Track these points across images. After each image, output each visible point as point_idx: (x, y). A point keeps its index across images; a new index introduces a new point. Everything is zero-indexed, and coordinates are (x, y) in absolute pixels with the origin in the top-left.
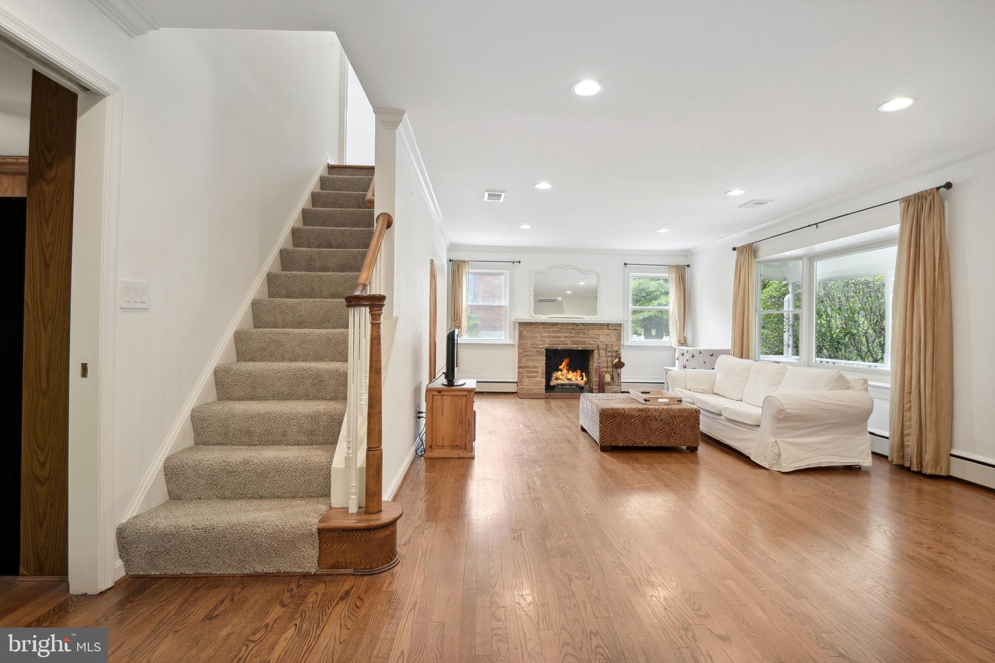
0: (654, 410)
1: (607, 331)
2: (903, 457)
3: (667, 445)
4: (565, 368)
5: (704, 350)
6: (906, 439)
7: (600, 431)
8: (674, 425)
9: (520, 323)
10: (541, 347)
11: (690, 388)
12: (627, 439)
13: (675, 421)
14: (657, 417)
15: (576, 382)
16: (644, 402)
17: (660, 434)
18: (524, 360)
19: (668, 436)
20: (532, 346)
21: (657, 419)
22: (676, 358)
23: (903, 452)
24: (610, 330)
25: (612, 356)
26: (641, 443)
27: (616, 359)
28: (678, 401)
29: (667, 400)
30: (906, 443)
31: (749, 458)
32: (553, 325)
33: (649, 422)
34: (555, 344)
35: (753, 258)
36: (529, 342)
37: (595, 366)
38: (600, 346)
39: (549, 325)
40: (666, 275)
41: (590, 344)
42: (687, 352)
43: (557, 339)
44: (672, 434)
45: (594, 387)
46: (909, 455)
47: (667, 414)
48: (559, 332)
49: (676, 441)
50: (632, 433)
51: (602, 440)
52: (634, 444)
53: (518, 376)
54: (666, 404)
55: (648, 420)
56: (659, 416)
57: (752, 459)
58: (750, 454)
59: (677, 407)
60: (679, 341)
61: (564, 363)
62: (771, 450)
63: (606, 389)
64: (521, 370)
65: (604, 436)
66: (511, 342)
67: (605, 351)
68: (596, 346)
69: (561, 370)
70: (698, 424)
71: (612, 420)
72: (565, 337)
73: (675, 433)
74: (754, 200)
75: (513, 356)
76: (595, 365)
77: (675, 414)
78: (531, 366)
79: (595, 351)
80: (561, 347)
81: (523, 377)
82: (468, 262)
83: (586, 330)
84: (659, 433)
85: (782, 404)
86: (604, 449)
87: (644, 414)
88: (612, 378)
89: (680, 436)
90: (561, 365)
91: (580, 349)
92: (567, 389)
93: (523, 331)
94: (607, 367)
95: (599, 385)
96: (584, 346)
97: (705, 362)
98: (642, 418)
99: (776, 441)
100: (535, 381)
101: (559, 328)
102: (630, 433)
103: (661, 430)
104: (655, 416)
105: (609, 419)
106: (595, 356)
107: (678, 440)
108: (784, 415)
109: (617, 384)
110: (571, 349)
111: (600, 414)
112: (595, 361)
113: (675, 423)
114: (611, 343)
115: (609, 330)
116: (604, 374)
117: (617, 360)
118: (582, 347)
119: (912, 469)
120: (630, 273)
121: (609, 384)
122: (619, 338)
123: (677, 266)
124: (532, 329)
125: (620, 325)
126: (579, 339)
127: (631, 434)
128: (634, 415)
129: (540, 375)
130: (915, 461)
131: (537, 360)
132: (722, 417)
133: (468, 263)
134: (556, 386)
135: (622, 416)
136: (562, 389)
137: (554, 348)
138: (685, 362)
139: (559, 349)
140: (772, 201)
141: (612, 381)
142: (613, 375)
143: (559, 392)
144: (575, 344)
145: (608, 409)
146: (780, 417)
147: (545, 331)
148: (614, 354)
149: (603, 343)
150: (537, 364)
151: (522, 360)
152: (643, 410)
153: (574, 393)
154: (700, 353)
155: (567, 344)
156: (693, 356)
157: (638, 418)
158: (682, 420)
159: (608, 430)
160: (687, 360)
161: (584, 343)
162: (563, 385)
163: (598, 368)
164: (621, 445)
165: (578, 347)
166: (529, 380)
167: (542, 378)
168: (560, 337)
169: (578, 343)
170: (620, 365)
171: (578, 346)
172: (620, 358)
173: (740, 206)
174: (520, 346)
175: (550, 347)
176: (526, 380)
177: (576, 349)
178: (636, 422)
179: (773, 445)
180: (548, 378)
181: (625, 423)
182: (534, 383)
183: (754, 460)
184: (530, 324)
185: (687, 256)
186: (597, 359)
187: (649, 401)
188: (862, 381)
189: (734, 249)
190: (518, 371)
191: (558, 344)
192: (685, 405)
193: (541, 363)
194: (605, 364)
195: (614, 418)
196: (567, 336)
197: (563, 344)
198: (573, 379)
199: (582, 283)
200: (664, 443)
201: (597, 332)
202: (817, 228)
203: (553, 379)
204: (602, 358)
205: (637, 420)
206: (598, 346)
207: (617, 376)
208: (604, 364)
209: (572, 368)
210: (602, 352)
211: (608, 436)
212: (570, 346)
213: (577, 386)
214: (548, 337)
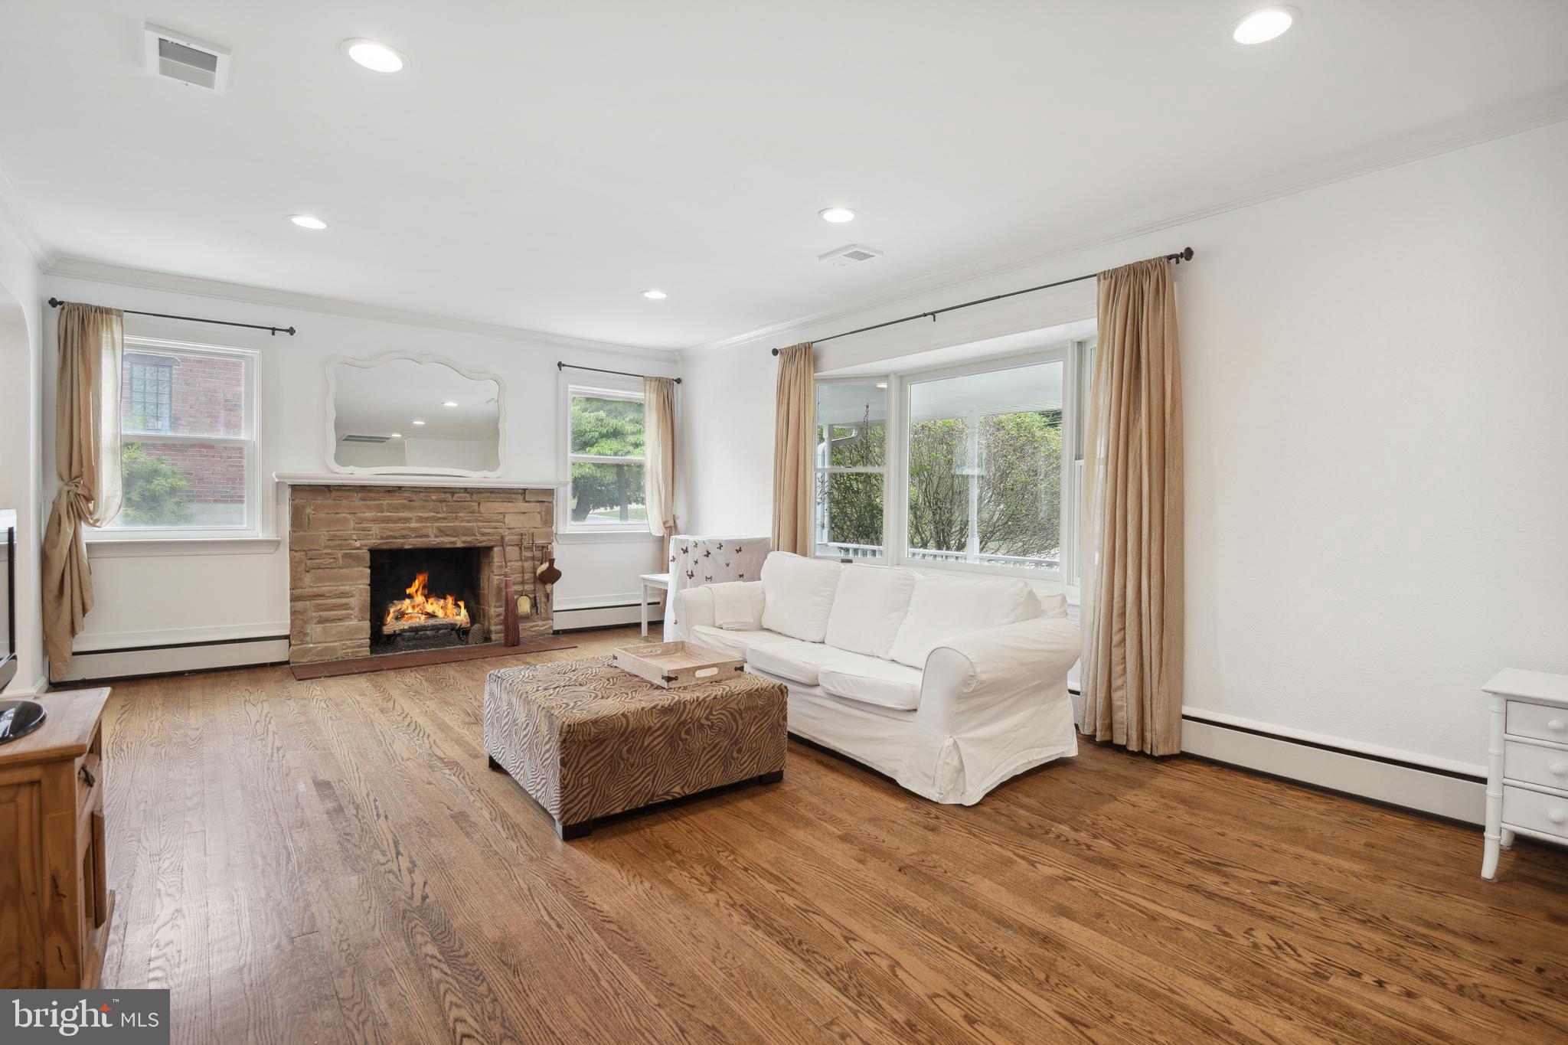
0: (696, 703)
1: (523, 506)
2: (1110, 727)
3: (724, 784)
4: (419, 593)
5: (726, 541)
6: (1116, 696)
7: (564, 787)
8: (739, 732)
9: (295, 488)
10: (358, 544)
11: (721, 623)
12: (633, 793)
13: (740, 722)
14: (703, 721)
15: (447, 621)
16: (665, 684)
17: (708, 760)
18: (308, 579)
19: (726, 761)
20: (332, 543)
21: (702, 725)
22: (671, 558)
23: (1111, 719)
24: (529, 502)
25: (533, 558)
26: (667, 793)
27: (541, 564)
28: (736, 669)
29: (714, 671)
30: (1116, 703)
31: (892, 782)
32: (389, 491)
33: (684, 736)
34: (395, 538)
35: (812, 370)
36: (323, 534)
37: (495, 582)
38: (507, 538)
39: (378, 492)
40: (638, 395)
41: (483, 534)
42: (696, 545)
43: (401, 525)
44: (735, 754)
45: (493, 628)
46: (1123, 723)
47: (724, 708)
48: (404, 507)
49: (743, 767)
50: (647, 772)
51: (566, 812)
52: (651, 799)
53: (291, 620)
54: (715, 681)
55: (683, 733)
56: (707, 718)
57: (902, 783)
58: (895, 771)
59: (738, 685)
60: (664, 523)
61: (417, 582)
62: (947, 763)
63: (520, 628)
64: (300, 605)
65: (572, 801)
66: (271, 536)
67: (517, 548)
68: (499, 538)
69: (410, 597)
70: (785, 718)
71: (596, 752)
72: (420, 519)
73: (739, 751)
74: (854, 245)
75: (276, 571)
76: (496, 580)
77: (740, 705)
78: (330, 592)
79: (495, 549)
80: (410, 543)
81: (306, 623)
82: (120, 313)
83: (473, 504)
84: (707, 757)
85: (972, 663)
86: (573, 833)
87: (672, 720)
88: (534, 605)
89: (750, 756)
90: (410, 586)
91: (459, 545)
92: (428, 637)
93: (304, 507)
94: (523, 583)
95: (505, 622)
96: (469, 539)
97: (728, 565)
98: (669, 731)
99: (955, 744)
100: (340, 629)
101: (405, 498)
102: (640, 776)
103: (712, 749)
104: (699, 720)
105: (589, 748)
106: (496, 560)
107: (745, 765)
108: (974, 685)
109: (543, 615)
110: (438, 546)
111: (564, 741)
112: (496, 571)
113: (740, 727)
114: (532, 530)
115: (526, 502)
116: (516, 597)
117: (545, 566)
118: (463, 542)
119: (1130, 749)
120: (570, 386)
121: (527, 618)
122: (548, 519)
123: (659, 380)
124: (330, 502)
125: (550, 492)
126: (457, 524)
127: (643, 776)
128: (650, 728)
129: (356, 612)
130: (1134, 734)
131: (348, 578)
132: (817, 691)
133: (121, 316)
134: (399, 634)
135: (623, 734)
136: (414, 639)
137: (394, 546)
138: (690, 566)
139: (406, 547)
140: (882, 253)
141: (534, 611)
142: (535, 597)
143: (409, 647)
144: (448, 535)
145: (583, 724)
146: (966, 691)
147: (369, 507)
148: (538, 554)
149: (512, 531)
150: (347, 588)
151: (301, 580)
152: (672, 710)
153: (444, 646)
154: (721, 546)
155: (427, 536)
156: (708, 554)
157: (659, 732)
158: (756, 717)
159: (586, 780)
160: (696, 562)
161: (469, 532)
162: (415, 630)
163: (503, 585)
164: (619, 810)
165: (454, 543)
166: (324, 628)
167: (363, 619)
168: (407, 520)
169: (454, 533)
170: (552, 575)
171: (453, 539)
172: (552, 561)
173: (821, 257)
174: (295, 545)
175: (381, 544)
176: (315, 630)
177: (448, 546)
178: (656, 742)
179: (951, 751)
180: (377, 615)
181: (629, 751)
182: (339, 633)
183: (905, 787)
184: (326, 490)
185: (676, 362)
186: (501, 567)
187: (676, 678)
188: (1059, 599)
189: (775, 352)
190: (291, 608)
191: (404, 537)
192: (754, 679)
193: (358, 584)
194: (517, 577)
195: (602, 743)
196: (427, 518)
197: (416, 537)
198: (440, 613)
199: (451, 404)
200: (719, 780)
201: (500, 506)
202: (934, 320)
203: (389, 619)
204: (512, 563)
205: (659, 736)
206: (502, 538)
207: (543, 599)
208: (515, 576)
209: (433, 591)
210: (512, 552)
211: (585, 797)
212: (434, 540)
213: (452, 629)
214: (375, 520)
